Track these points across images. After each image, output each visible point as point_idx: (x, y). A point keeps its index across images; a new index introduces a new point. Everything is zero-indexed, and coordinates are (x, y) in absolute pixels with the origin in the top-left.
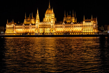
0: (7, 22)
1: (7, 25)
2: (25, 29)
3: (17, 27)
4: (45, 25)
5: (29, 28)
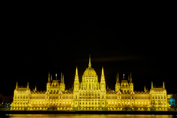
0: (17, 87)
1: (16, 91)
2: (51, 100)
3: (34, 95)
4: (90, 95)
5: (57, 98)
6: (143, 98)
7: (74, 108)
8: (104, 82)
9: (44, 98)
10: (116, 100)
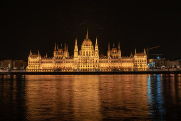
0: (30, 54)
1: (29, 58)
2: (57, 64)
3: (43, 60)
4: (86, 60)
5: (62, 62)
6: (128, 62)
7: (74, 70)
8: (98, 50)
9: (51, 62)
10: (107, 64)
